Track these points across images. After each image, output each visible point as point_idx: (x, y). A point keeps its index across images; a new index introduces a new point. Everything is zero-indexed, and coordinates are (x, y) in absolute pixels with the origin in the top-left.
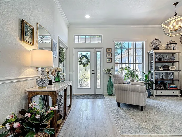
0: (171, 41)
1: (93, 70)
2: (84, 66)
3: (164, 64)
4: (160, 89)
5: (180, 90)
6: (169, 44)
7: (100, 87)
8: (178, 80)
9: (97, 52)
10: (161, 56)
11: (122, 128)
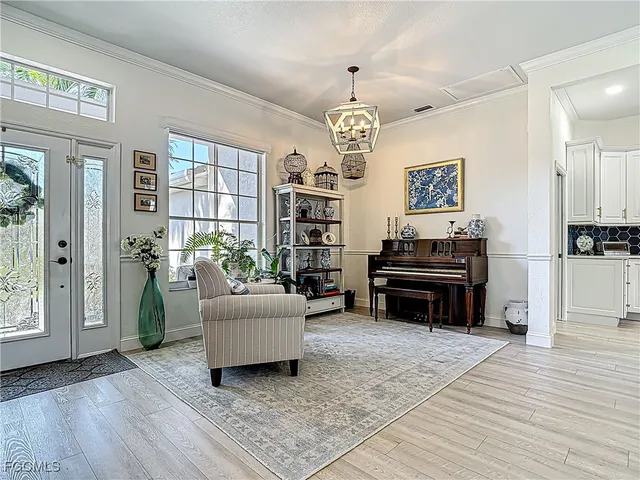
0: (325, 165)
1: (63, 244)
2: (3, 224)
3: (311, 227)
5: (343, 294)
6: (322, 174)
7: (101, 322)
8: (340, 270)
10: (305, 205)
11: (279, 460)
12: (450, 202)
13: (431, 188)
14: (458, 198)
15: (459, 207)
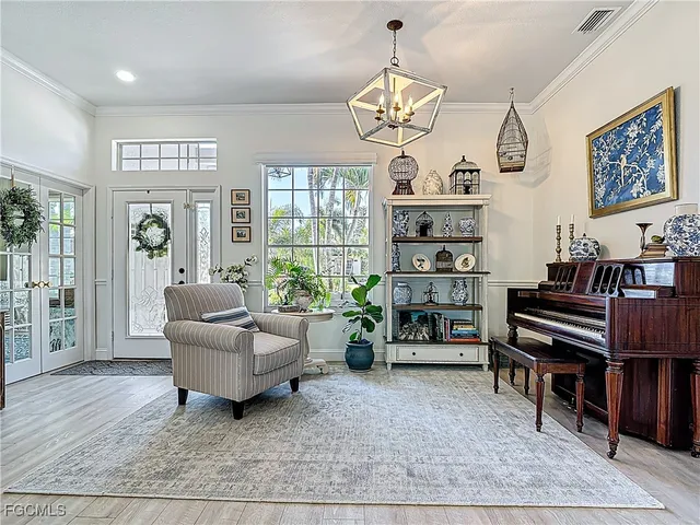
0: (464, 160)
1: (182, 271)
2: (151, 257)
4: (415, 342)
5: (485, 344)
8: (480, 308)
9: (200, 205)
10: (424, 220)
12: (654, 185)
13: (624, 162)
14: (665, 175)
15: (667, 193)
